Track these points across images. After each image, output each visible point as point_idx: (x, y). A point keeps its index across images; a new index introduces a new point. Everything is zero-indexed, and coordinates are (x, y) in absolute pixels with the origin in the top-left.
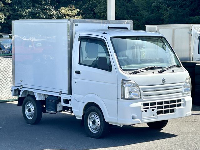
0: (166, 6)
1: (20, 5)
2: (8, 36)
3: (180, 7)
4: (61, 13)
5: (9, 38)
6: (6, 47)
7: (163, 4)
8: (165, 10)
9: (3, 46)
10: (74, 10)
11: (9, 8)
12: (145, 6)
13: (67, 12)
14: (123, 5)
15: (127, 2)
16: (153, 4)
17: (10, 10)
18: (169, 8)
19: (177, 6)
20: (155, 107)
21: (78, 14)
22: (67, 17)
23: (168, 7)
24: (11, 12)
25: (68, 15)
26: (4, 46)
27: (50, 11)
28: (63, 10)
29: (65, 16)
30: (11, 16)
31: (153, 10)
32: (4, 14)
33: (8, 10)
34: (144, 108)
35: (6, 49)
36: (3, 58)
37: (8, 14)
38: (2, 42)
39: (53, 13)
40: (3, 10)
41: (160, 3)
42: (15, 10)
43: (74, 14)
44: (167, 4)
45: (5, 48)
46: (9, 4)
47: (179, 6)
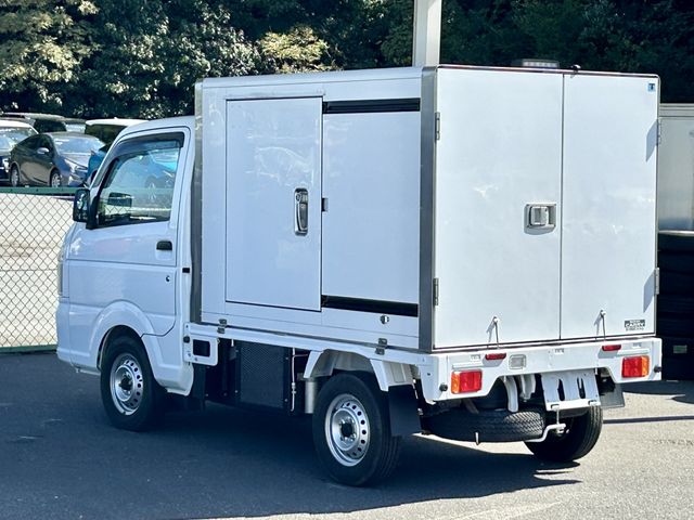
0: (627, 38)
1: (126, 22)
2: (83, 128)
3: (677, 44)
4: (267, 51)
5: (85, 133)
6: (73, 166)
7: (619, 32)
8: (623, 54)
9: (62, 159)
10: (312, 42)
11: (90, 31)
12: (557, 35)
13: (287, 52)
14: (480, 33)
15: (495, 22)
16: (585, 29)
17: (93, 37)
18: (638, 44)
19: (669, 40)
21: (324, 59)
22: (285, 66)
23: (636, 41)
24: (97, 46)
25: (290, 61)
26: (68, 162)
27: (228, 46)
28: (275, 43)
29: (280, 63)
30: (98, 59)
31: (584, 51)
32: (72, 50)
33: (86, 37)
35: (73, 171)
36: (62, 202)
37: (84, 51)
38: (59, 147)
39: (240, 53)
40: (71, 38)
41: (608, 27)
42: (108, 40)
43: (311, 59)
44: (631, 31)
45: (69, 169)
46: (89, 17)
47: (674, 39)
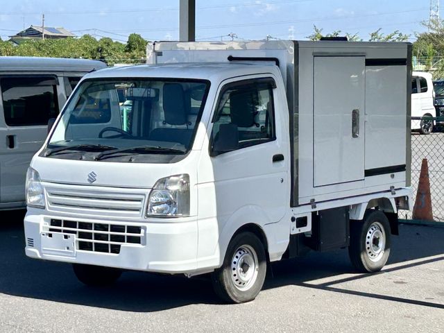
20: (75, 232)
34: (51, 230)
